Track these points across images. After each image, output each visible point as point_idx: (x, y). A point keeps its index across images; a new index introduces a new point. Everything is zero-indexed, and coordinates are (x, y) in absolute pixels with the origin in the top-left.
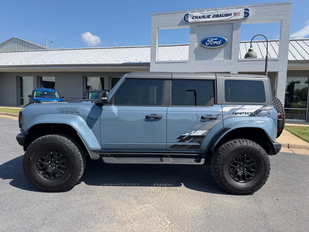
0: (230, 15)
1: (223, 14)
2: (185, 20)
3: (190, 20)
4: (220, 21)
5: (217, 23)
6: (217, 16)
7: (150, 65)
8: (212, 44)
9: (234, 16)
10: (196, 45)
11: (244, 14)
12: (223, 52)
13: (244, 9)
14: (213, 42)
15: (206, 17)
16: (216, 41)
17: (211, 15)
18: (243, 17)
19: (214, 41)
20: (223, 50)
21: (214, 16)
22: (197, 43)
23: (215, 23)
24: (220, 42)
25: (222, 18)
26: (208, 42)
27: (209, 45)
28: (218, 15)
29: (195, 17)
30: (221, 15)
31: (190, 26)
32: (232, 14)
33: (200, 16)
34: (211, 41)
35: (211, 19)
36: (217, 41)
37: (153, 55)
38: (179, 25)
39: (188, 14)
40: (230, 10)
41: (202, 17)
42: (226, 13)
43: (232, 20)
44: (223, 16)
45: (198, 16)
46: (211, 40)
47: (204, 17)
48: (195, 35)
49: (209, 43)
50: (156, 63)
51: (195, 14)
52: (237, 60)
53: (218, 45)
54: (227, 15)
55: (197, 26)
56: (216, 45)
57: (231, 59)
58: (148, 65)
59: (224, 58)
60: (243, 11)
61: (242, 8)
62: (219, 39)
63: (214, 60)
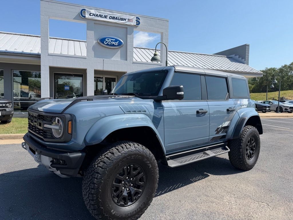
0: (124, 19)
1: (119, 18)
2: (82, 14)
3: (87, 16)
4: (116, 23)
5: (113, 25)
6: (113, 18)
7: (40, 57)
8: (110, 44)
9: (128, 21)
10: (95, 42)
11: (136, 21)
12: (120, 53)
13: (136, 17)
14: (111, 43)
15: (103, 16)
16: (113, 41)
17: (108, 16)
18: (136, 24)
19: (112, 41)
20: (119, 51)
21: (111, 18)
22: (95, 40)
23: (111, 24)
24: (117, 43)
25: (118, 21)
26: (106, 42)
27: (107, 44)
28: (115, 17)
29: (92, 14)
30: (117, 18)
31: (86, 22)
32: (126, 19)
33: (97, 15)
34: (109, 41)
35: (108, 20)
36: (115, 41)
37: (45, 46)
38: (74, 19)
39: (85, 10)
40: (125, 15)
41: (99, 16)
42: (122, 17)
43: (127, 25)
44: (119, 19)
45: (95, 14)
46: (109, 39)
47: (101, 16)
48: (93, 32)
49: (108, 42)
50: (49, 55)
51: (93, 11)
52: (132, 62)
53: (116, 45)
54: (122, 19)
55: (94, 23)
56: (113, 45)
57: (127, 60)
58: (39, 56)
59: (121, 59)
60: (135, 19)
61: (134, 16)
62: (116, 40)
63: (112, 59)
